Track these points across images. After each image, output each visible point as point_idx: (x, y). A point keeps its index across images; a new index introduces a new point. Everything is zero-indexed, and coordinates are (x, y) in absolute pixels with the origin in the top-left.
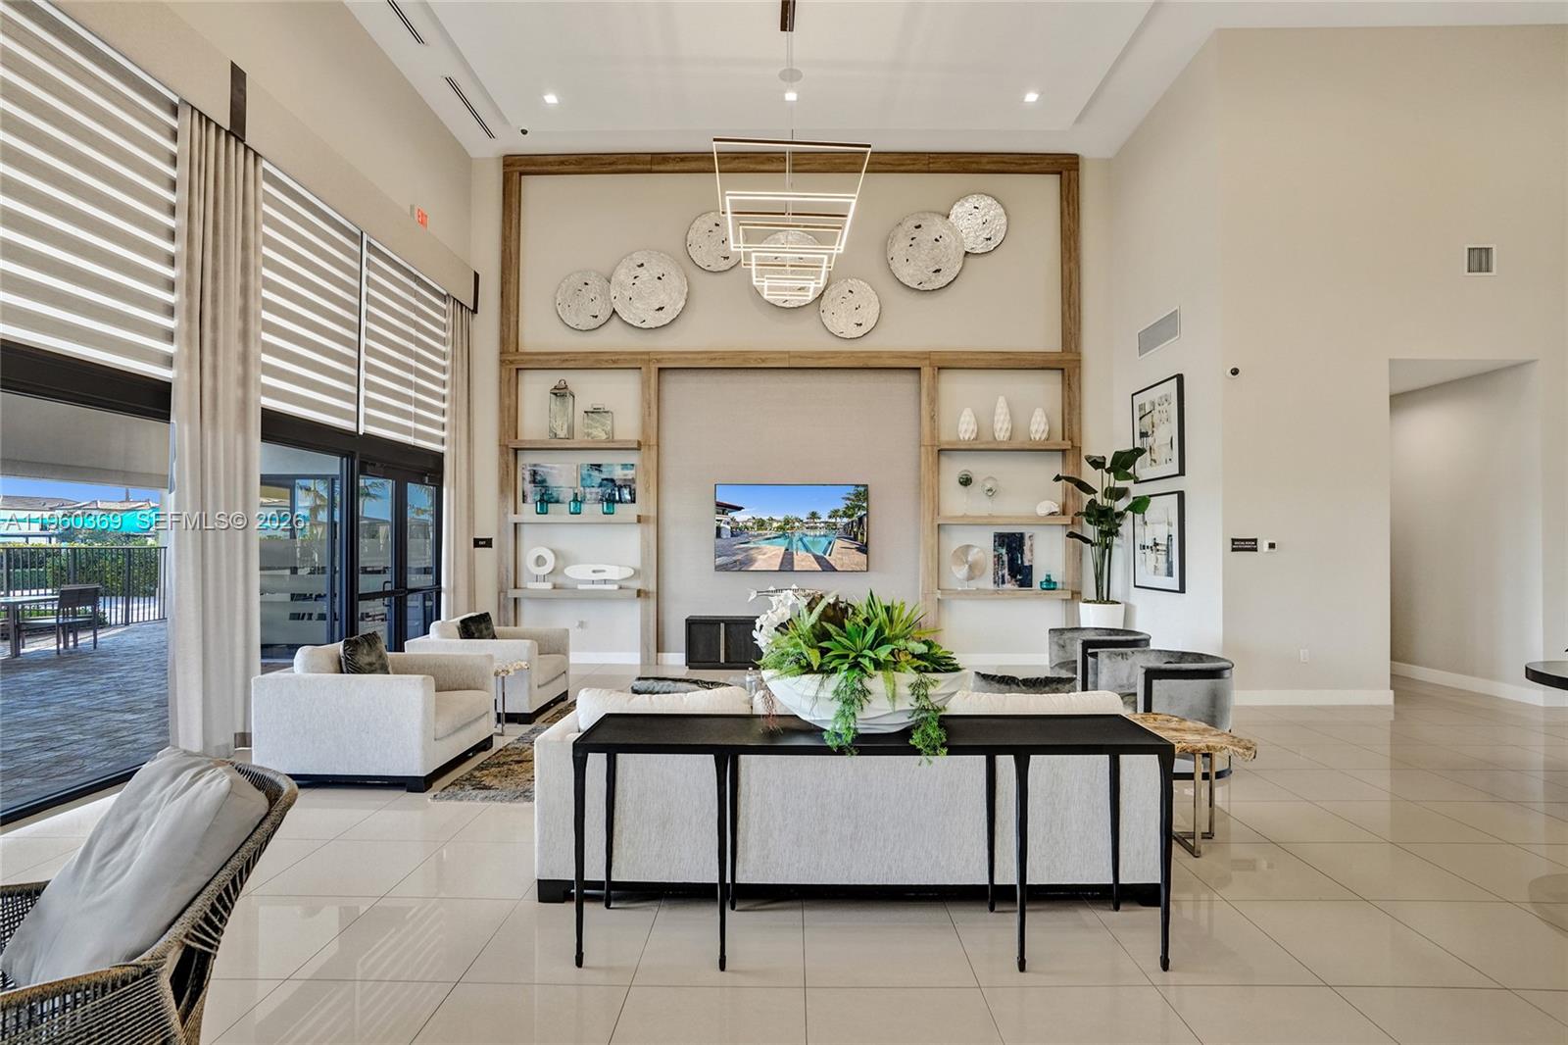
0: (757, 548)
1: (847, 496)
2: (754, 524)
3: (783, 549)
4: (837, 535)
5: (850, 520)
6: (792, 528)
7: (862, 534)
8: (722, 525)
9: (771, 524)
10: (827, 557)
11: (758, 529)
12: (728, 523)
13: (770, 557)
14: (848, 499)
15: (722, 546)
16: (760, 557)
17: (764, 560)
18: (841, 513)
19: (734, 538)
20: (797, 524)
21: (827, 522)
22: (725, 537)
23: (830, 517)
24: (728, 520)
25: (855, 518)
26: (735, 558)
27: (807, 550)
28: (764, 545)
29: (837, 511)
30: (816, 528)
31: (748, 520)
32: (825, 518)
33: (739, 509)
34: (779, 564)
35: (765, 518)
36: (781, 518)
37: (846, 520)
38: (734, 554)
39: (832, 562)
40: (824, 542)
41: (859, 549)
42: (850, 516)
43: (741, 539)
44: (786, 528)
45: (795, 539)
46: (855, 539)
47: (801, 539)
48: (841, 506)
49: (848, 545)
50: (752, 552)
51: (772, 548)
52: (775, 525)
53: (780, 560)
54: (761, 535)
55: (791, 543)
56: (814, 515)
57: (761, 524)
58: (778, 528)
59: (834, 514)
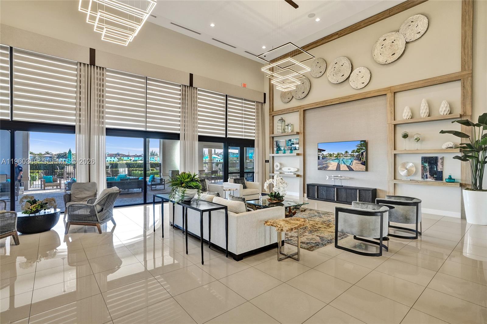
0: (330, 163)
1: (357, 145)
2: (328, 155)
3: (337, 164)
4: (354, 159)
5: (359, 154)
6: (340, 156)
7: (363, 158)
8: (320, 156)
9: (333, 155)
10: (351, 166)
11: (330, 157)
12: (321, 155)
13: (333, 166)
14: (358, 146)
15: (320, 162)
16: (330, 166)
17: (332, 166)
18: (355, 151)
19: (323, 160)
20: (341, 155)
21: (350, 154)
22: (320, 159)
23: (352, 153)
24: (321, 154)
25: (360, 153)
26: (323, 166)
27: (345, 164)
28: (332, 162)
29: (354, 151)
30: (347, 156)
31: (327, 154)
32: (350, 153)
33: (324, 151)
34: (336, 168)
35: (332, 153)
36: (336, 153)
37: (357, 153)
38: (323, 165)
39: (353, 168)
40: (350, 161)
41: (362, 164)
42: (358, 152)
43: (325, 160)
44: (338, 156)
45: (341, 160)
46: (360, 160)
47: (342, 160)
48: (356, 149)
49: (358, 162)
50: (328, 164)
51: (334, 163)
52: (335, 155)
53: (336, 167)
54: (330, 159)
55: (339, 161)
56: (346, 152)
57: (331, 155)
58: (335, 156)
59: (353, 152)
